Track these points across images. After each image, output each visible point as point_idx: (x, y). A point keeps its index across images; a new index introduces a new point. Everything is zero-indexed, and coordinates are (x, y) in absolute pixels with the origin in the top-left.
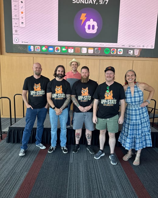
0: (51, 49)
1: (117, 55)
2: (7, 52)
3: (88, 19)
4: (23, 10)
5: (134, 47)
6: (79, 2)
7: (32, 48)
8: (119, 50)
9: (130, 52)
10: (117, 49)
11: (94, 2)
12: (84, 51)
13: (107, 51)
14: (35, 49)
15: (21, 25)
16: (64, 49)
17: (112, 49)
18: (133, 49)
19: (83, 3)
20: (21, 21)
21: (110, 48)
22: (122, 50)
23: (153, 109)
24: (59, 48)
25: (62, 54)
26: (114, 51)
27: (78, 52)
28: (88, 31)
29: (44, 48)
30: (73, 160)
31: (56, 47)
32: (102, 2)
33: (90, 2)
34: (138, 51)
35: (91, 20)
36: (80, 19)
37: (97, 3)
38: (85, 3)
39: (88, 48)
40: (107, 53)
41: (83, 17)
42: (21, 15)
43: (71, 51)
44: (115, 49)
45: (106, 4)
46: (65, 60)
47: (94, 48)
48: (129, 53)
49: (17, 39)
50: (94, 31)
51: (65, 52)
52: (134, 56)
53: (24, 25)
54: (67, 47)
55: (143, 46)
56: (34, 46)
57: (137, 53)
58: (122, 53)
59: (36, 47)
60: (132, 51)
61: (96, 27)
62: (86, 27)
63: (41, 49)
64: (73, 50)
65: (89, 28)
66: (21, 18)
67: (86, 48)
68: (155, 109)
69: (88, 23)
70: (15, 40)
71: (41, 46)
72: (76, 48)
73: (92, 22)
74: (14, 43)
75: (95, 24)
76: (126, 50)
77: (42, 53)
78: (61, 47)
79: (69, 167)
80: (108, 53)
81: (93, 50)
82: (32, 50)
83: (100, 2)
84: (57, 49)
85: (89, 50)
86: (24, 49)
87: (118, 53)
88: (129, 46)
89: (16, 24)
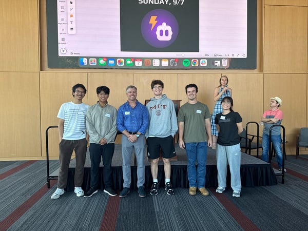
0: (111, 62)
1: (199, 68)
2: (50, 67)
3: (159, 23)
4: (73, 12)
5: (221, 57)
6: (147, 3)
7: (85, 60)
8: (201, 61)
9: (217, 63)
10: (199, 59)
11: (167, 2)
12: (156, 63)
13: (186, 62)
14: (90, 63)
15: (70, 32)
16: (129, 62)
17: (193, 60)
18: (220, 59)
19: (153, 3)
20: (70, 26)
21: (190, 59)
22: (206, 60)
23: (254, 136)
24: (123, 60)
25: (126, 68)
26: (195, 63)
27: (148, 66)
28: (160, 38)
29: (102, 61)
30: (159, 208)
31: (118, 60)
32: (176, 2)
33: (161, 2)
34: (227, 61)
35: (164, 24)
36: (150, 23)
37: (170, 4)
38: (155, 3)
39: (161, 59)
40: (186, 65)
41: (153, 20)
42: (70, 19)
43: (139, 64)
44: (197, 60)
45: (182, 4)
46: (131, 75)
47: (169, 59)
48: (215, 64)
49: (64, 49)
50: (169, 38)
51: (131, 65)
52: (222, 68)
53: (74, 32)
54: (134, 59)
55: (233, 55)
56: (88, 58)
57: (225, 64)
58: (206, 65)
59: (90, 59)
60: (219, 62)
61: (170, 33)
62: (158, 33)
63: (98, 62)
64: (141, 62)
65: (161, 34)
66: (69, 23)
67: (158, 60)
68: (258, 136)
69: (159, 28)
70: (62, 51)
71: (98, 58)
72: (145, 60)
73: (164, 27)
74: (60, 55)
75: (169, 28)
76: (211, 61)
77: (99, 67)
78: (125, 59)
79: (155, 216)
80: (188, 65)
81: (168, 62)
82: (86, 64)
83: (174, 2)
84: (120, 62)
85: (162, 62)
86: (74, 63)
87: (201, 65)
88: (215, 56)
89: (63, 30)
